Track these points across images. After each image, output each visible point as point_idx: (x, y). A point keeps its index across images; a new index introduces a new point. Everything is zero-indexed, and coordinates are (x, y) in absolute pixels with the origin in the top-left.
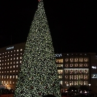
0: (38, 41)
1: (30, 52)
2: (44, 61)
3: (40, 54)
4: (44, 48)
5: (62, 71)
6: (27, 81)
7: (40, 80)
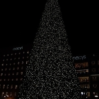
0: (48, 37)
1: (38, 51)
2: (57, 62)
3: (51, 53)
4: (57, 46)
5: (87, 78)
6: (32, 89)
7: (52, 87)
